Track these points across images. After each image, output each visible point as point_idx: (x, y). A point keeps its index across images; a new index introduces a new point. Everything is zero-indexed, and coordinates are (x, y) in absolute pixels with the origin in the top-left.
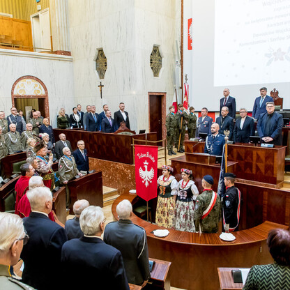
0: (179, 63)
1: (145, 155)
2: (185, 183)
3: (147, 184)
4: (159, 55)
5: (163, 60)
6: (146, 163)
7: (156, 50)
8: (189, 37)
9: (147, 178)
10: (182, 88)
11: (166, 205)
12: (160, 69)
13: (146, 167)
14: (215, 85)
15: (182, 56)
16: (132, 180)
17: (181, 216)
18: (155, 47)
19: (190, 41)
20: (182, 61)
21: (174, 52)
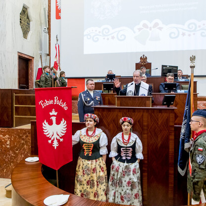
0: (47, 30)
1: (51, 102)
2: (126, 137)
3: (56, 144)
4: (28, 18)
5: (31, 24)
6: (54, 113)
7: (24, 11)
8: (57, 7)
9: (55, 136)
10: (49, 55)
11: (94, 170)
12: (28, 31)
13: (54, 119)
14: (85, 53)
15: (49, 25)
16: (12, 149)
17: (125, 184)
18: (24, 7)
19: (58, 11)
20: (49, 29)
21: (41, 20)
